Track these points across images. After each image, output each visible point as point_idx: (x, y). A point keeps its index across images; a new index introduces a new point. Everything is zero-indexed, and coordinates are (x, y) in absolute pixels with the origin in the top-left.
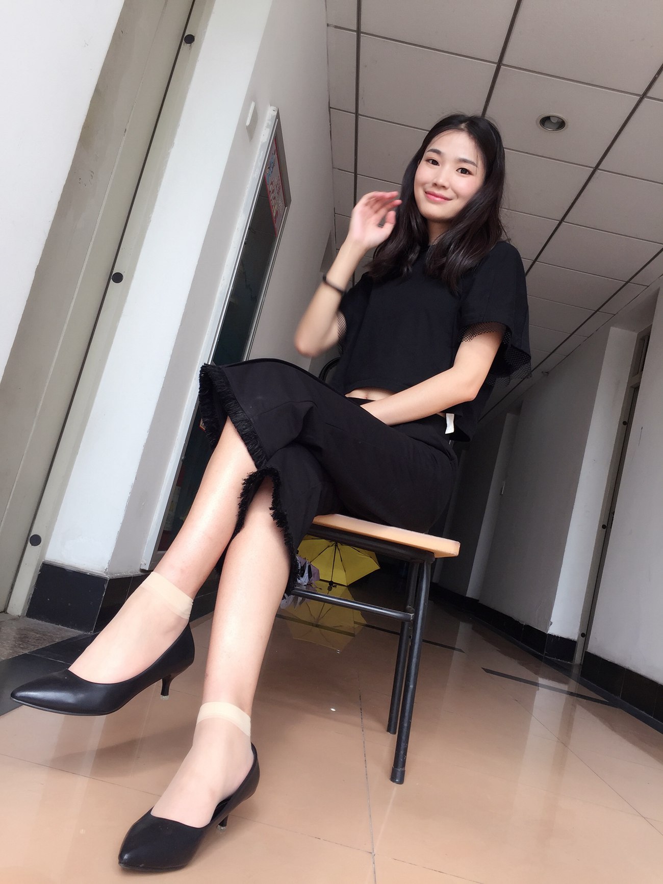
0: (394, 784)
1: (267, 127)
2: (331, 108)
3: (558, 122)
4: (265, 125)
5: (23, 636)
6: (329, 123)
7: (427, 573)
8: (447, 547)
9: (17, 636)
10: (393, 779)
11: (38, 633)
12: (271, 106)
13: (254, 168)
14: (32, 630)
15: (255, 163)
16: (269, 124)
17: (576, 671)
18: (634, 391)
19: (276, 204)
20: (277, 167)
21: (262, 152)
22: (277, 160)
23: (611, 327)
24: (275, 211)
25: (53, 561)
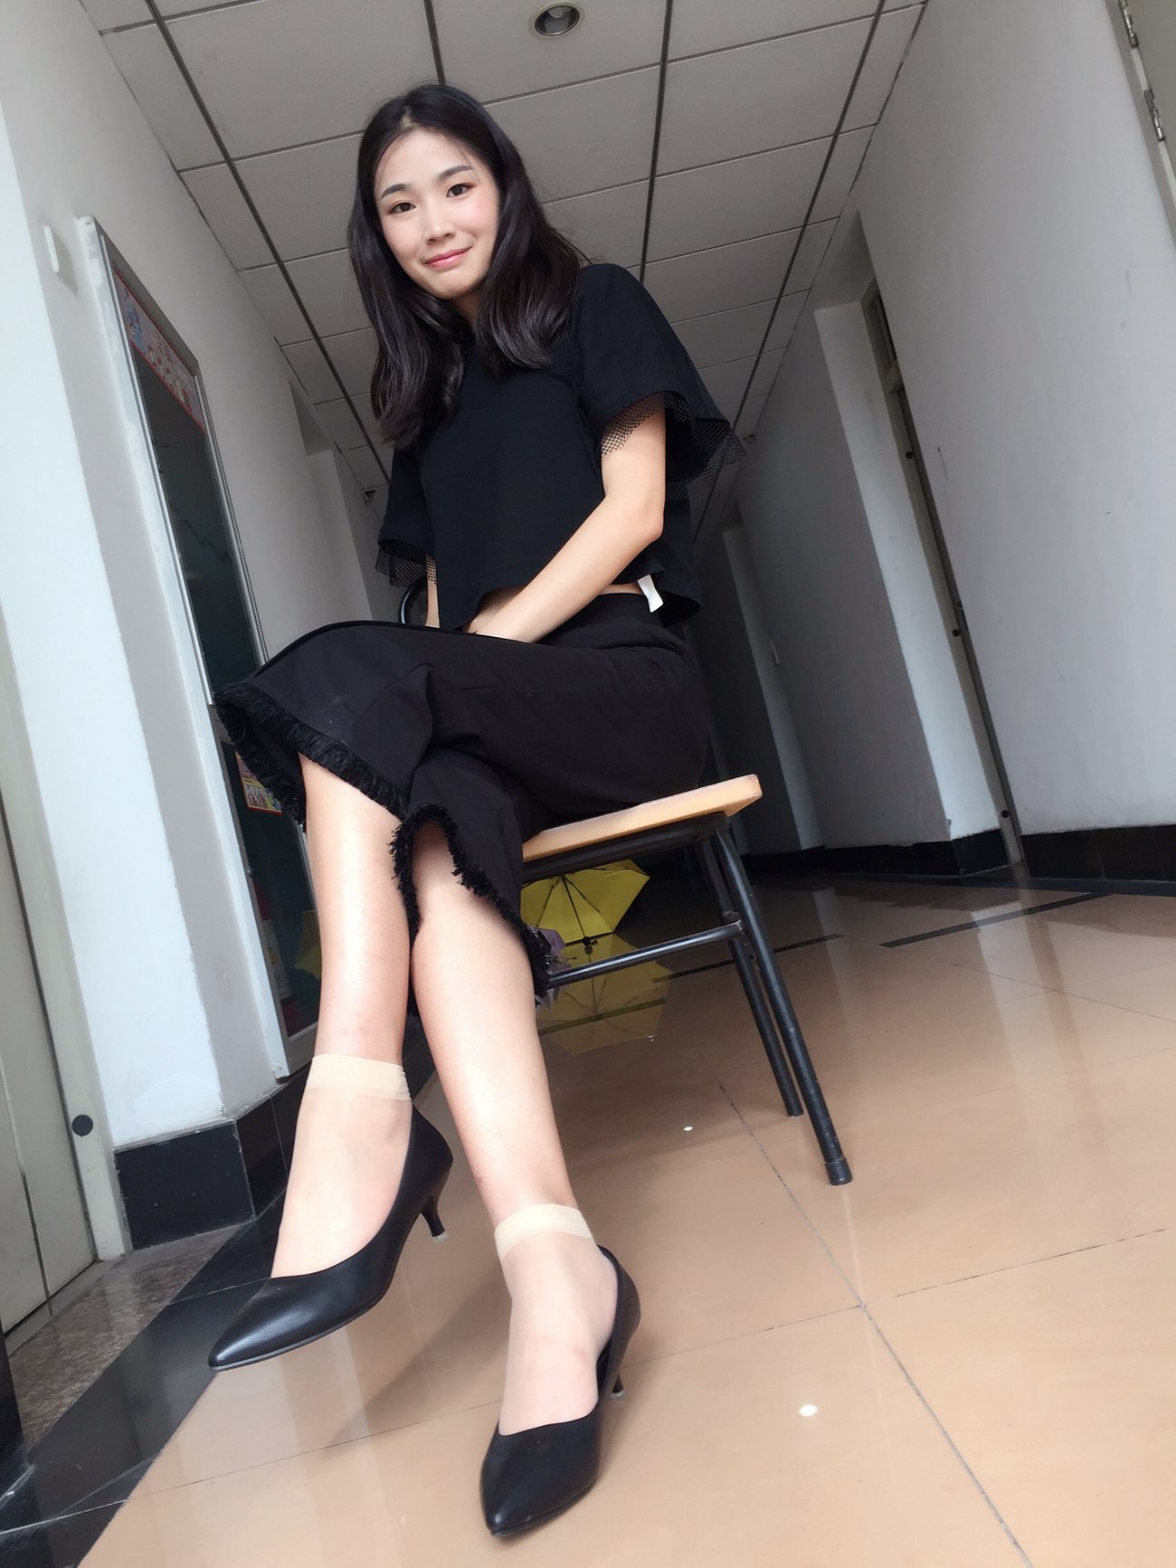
0: (840, 1187)
1: (92, 255)
2: (179, 171)
3: (565, 15)
4: (86, 254)
5: (148, 1281)
6: (191, 200)
7: (728, 847)
8: (740, 790)
9: (137, 1287)
10: (834, 1180)
11: (168, 1266)
12: (78, 218)
13: (106, 337)
14: (157, 1265)
15: (103, 328)
16: (93, 250)
17: (1020, 874)
18: (898, 395)
19: (176, 380)
20: (143, 317)
21: (106, 304)
22: (138, 307)
23: (817, 313)
24: (179, 393)
25: (130, 1142)
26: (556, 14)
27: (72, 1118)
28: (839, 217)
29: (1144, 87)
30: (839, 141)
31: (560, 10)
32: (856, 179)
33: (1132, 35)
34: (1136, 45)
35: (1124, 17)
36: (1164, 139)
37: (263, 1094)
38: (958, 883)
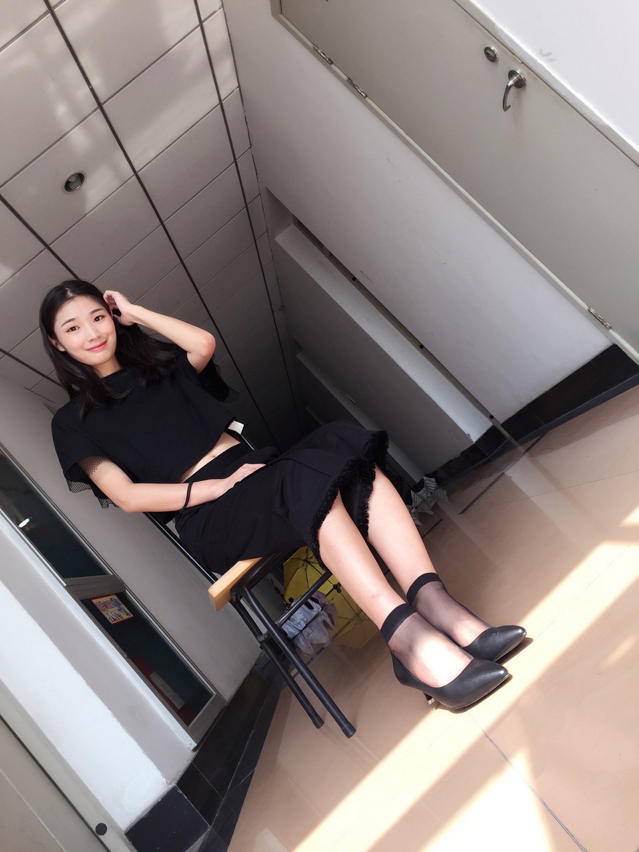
3: (77, 178)
17: (513, 441)
23: (275, 239)
25: (130, 824)
26: (73, 180)
27: (94, 829)
28: (260, 194)
29: (345, 78)
30: (238, 163)
31: (74, 177)
32: (257, 174)
33: (328, 60)
34: (332, 63)
35: (319, 53)
36: (367, 96)
37: (187, 762)
38: (489, 461)
